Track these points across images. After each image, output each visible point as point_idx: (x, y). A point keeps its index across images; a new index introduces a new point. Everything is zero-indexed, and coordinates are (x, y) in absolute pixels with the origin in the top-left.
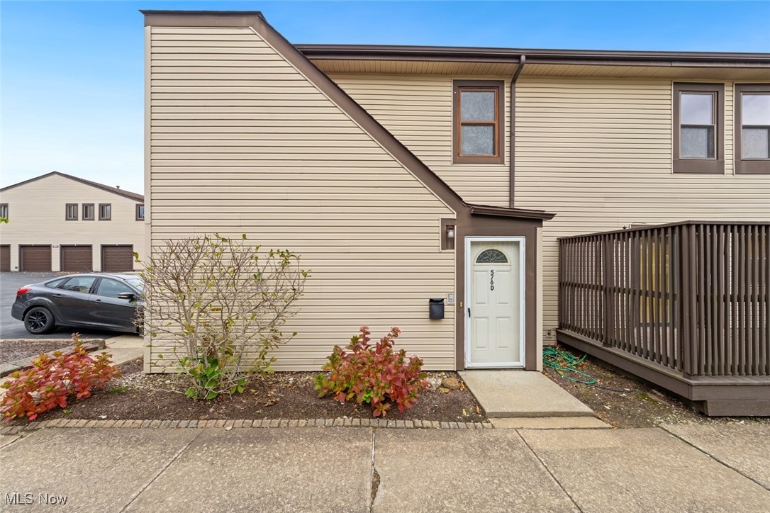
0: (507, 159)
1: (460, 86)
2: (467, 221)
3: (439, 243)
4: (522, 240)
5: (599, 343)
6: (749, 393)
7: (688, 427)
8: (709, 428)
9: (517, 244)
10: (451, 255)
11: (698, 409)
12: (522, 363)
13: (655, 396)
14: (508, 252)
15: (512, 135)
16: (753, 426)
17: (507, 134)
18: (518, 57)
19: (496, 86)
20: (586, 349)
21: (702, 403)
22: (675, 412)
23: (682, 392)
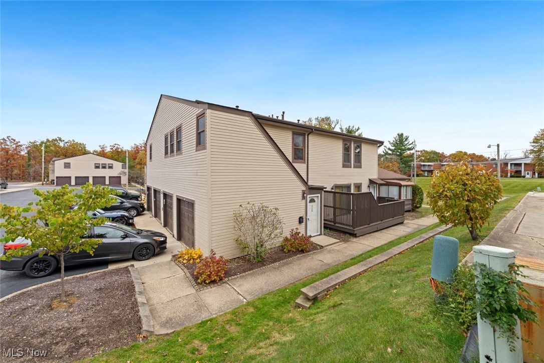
0: (306, 162)
1: (294, 133)
2: (308, 190)
3: (301, 198)
4: (319, 195)
5: (333, 224)
6: (361, 230)
7: (355, 240)
8: (358, 239)
9: (318, 196)
10: (304, 201)
11: (355, 236)
12: (319, 233)
13: (347, 235)
14: (316, 199)
15: (308, 154)
16: (362, 237)
17: (306, 153)
18: (312, 129)
19: (304, 135)
20: (329, 226)
21: (356, 234)
22: (352, 238)
23: (352, 232)
